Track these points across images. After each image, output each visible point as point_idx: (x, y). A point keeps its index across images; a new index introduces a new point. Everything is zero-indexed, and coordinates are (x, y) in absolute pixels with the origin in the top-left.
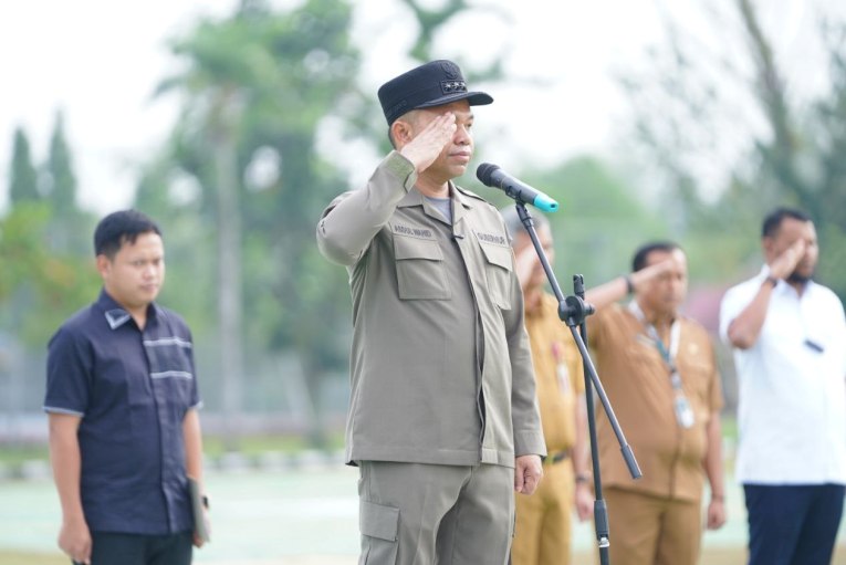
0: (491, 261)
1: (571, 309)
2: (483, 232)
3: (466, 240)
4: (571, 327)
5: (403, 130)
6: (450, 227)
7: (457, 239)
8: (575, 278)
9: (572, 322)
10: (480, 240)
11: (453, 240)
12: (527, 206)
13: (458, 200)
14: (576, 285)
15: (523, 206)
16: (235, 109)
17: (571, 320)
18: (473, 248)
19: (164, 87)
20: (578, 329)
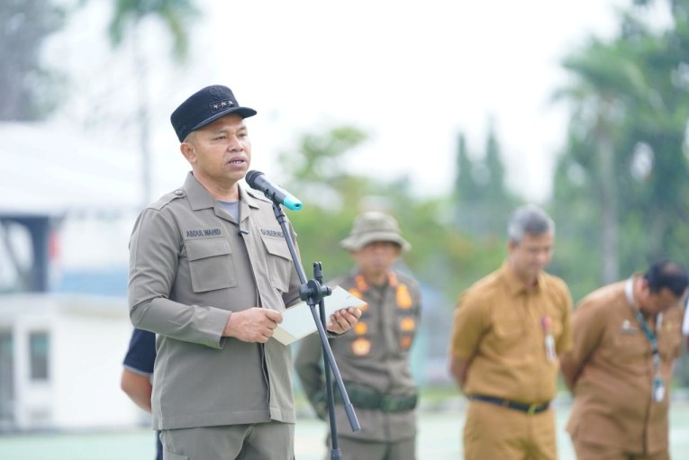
0: (271, 252)
1: (310, 290)
2: (266, 228)
3: (251, 234)
4: (310, 305)
5: (189, 149)
6: (237, 225)
7: (243, 235)
8: (315, 266)
9: (311, 302)
10: (262, 236)
11: (240, 235)
12: (280, 205)
13: (245, 202)
14: (315, 271)
15: (278, 206)
16: (617, 112)
17: (311, 299)
18: (256, 242)
19: (558, 95)
20: (317, 306)
